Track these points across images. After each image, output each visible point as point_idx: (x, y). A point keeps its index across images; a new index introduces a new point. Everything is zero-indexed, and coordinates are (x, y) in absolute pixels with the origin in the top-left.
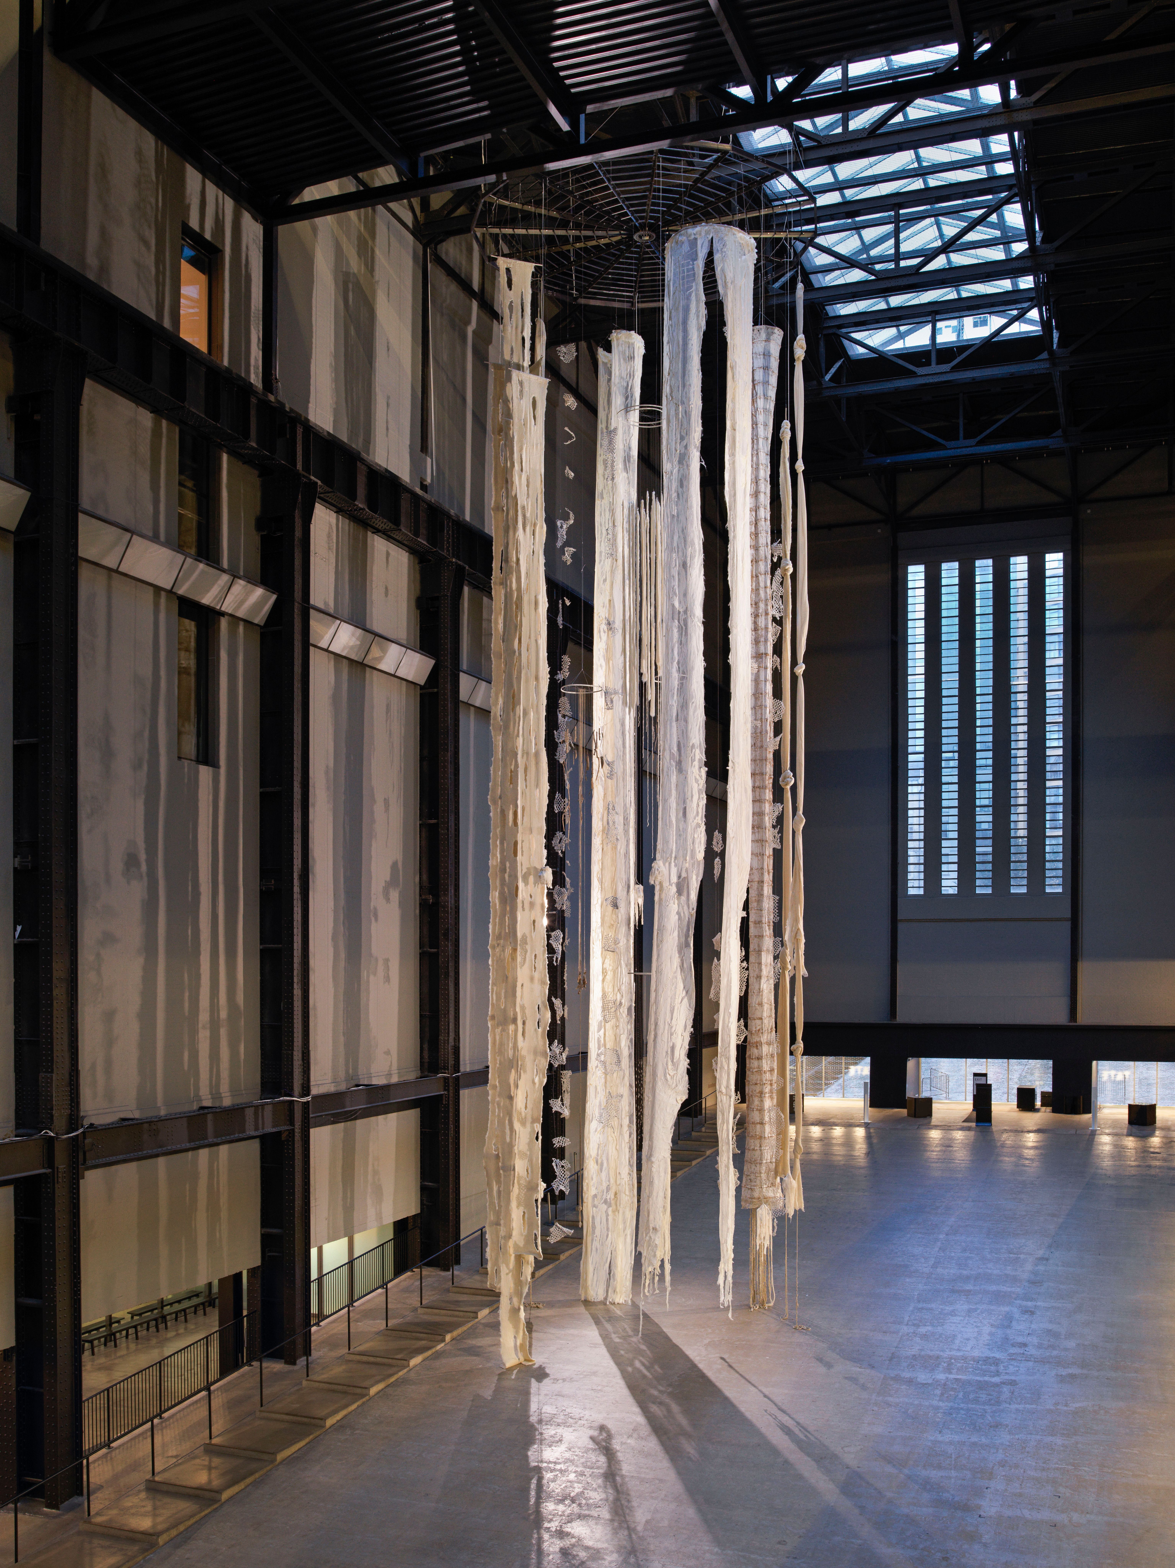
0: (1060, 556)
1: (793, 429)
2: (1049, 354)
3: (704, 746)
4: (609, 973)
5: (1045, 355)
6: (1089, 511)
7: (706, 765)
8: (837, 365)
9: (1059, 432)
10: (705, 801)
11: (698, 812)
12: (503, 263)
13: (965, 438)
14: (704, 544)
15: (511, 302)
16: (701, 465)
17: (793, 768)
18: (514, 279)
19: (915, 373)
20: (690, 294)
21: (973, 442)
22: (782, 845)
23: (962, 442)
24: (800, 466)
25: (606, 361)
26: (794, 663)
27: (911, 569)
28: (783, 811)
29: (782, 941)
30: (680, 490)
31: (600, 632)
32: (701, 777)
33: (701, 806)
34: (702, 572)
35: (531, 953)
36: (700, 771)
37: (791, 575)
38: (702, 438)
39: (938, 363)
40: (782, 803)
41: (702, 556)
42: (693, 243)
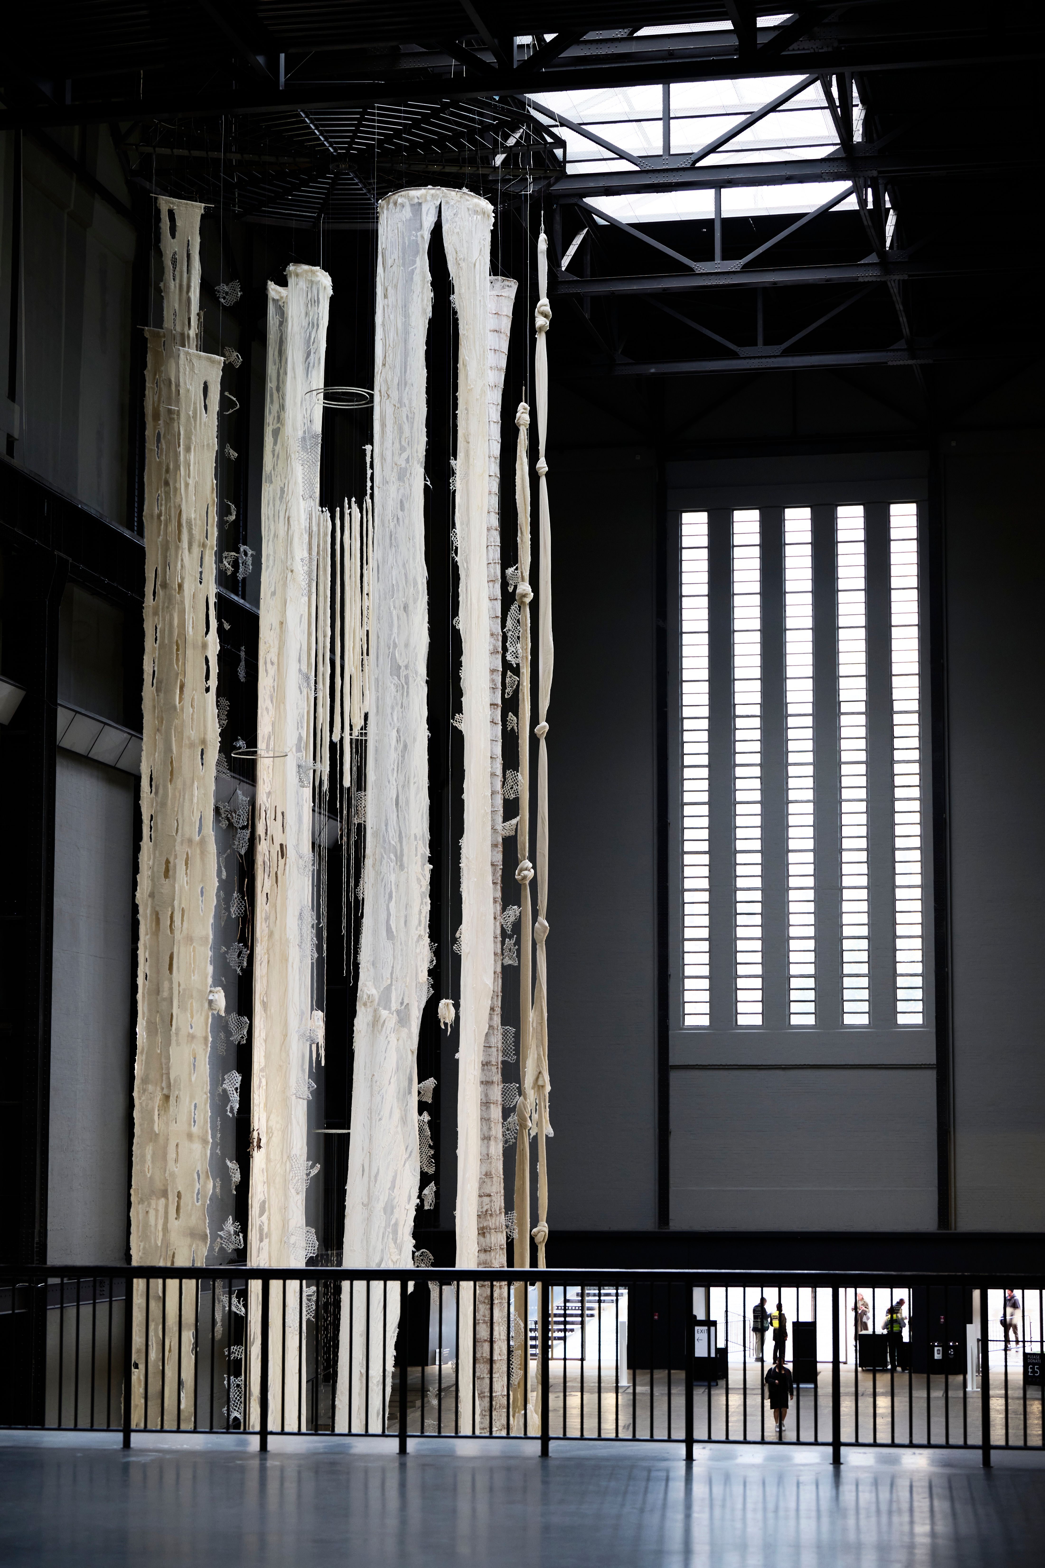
0: (912, 508)
1: (533, 414)
2: (879, 256)
3: (427, 836)
4: (275, 1134)
5: (873, 258)
6: (954, 444)
7: (431, 861)
8: (578, 240)
9: (902, 344)
10: (429, 908)
11: (420, 922)
12: (165, 203)
13: (766, 343)
14: (428, 583)
15: (175, 253)
16: (426, 485)
17: (533, 858)
18: (179, 223)
19: (691, 269)
20: (413, 271)
21: (777, 349)
22: (519, 961)
23: (761, 349)
24: (542, 465)
25: (277, 297)
26: (534, 721)
27: (687, 517)
28: (520, 916)
29: (519, 1089)
30: (400, 514)
31: (266, 663)
32: (424, 876)
33: (423, 914)
34: (427, 619)
35: (190, 1102)
36: (423, 869)
37: (530, 603)
38: (427, 451)
39: (724, 258)
40: (519, 907)
41: (426, 598)
42: (417, 207)
